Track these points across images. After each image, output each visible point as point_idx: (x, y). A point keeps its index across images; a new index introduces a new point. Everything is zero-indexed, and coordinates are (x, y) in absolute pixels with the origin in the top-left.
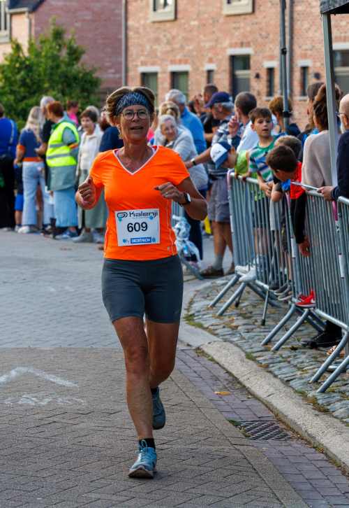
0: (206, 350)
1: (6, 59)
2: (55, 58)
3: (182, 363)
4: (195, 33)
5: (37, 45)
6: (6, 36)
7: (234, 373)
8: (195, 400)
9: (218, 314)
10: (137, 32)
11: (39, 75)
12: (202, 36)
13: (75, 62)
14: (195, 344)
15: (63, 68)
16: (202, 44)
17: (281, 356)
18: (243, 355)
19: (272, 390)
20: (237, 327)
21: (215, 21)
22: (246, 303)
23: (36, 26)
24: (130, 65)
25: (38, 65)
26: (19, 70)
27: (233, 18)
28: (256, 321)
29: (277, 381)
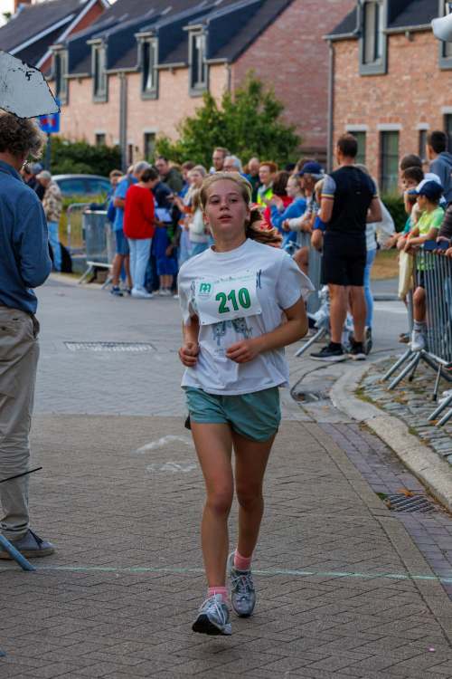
0: (369, 423)
1: (198, 114)
2: (250, 114)
3: (342, 437)
4: (407, 89)
5: (233, 99)
6: (203, 89)
7: (394, 447)
8: (346, 472)
9: (388, 388)
10: (345, 87)
11: (233, 132)
12: (414, 92)
13: (273, 119)
14: (360, 417)
15: (260, 125)
16: (415, 101)
17: (445, 431)
18: (407, 429)
19: (427, 464)
20: (406, 401)
21: (429, 76)
22: (421, 378)
23: (235, 78)
24: (337, 123)
25: (232, 121)
26: (212, 126)
27: (447, 73)
28: (428, 396)
29: (435, 456)
